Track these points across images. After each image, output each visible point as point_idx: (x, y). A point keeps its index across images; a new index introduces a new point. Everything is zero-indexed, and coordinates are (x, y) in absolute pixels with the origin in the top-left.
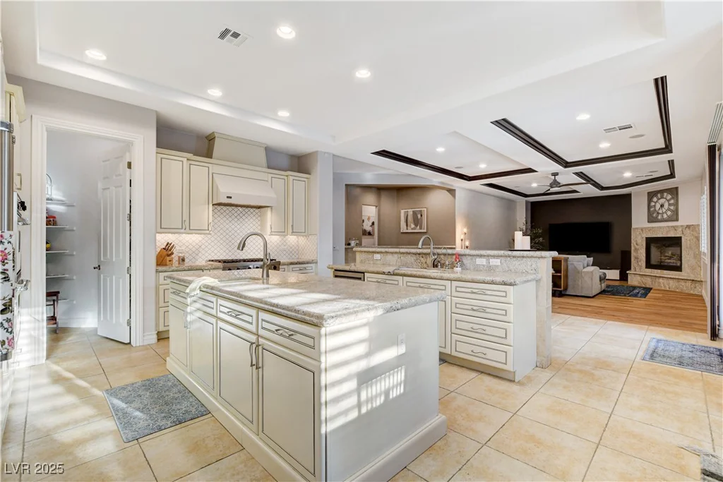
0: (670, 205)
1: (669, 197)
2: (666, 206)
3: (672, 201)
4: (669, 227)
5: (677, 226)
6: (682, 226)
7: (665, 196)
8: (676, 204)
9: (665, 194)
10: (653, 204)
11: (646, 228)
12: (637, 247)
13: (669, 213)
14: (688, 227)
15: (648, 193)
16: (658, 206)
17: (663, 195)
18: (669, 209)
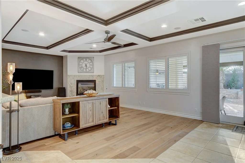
0: (90, 65)
1: (90, 61)
2: (88, 65)
3: (91, 63)
4: (89, 75)
5: (94, 75)
6: (96, 75)
7: (88, 61)
8: (93, 65)
9: (88, 60)
10: (81, 63)
11: (76, 76)
12: (71, 85)
13: (90, 69)
14: (99, 76)
15: (78, 57)
16: (84, 65)
17: (86, 60)
18: (90, 67)
